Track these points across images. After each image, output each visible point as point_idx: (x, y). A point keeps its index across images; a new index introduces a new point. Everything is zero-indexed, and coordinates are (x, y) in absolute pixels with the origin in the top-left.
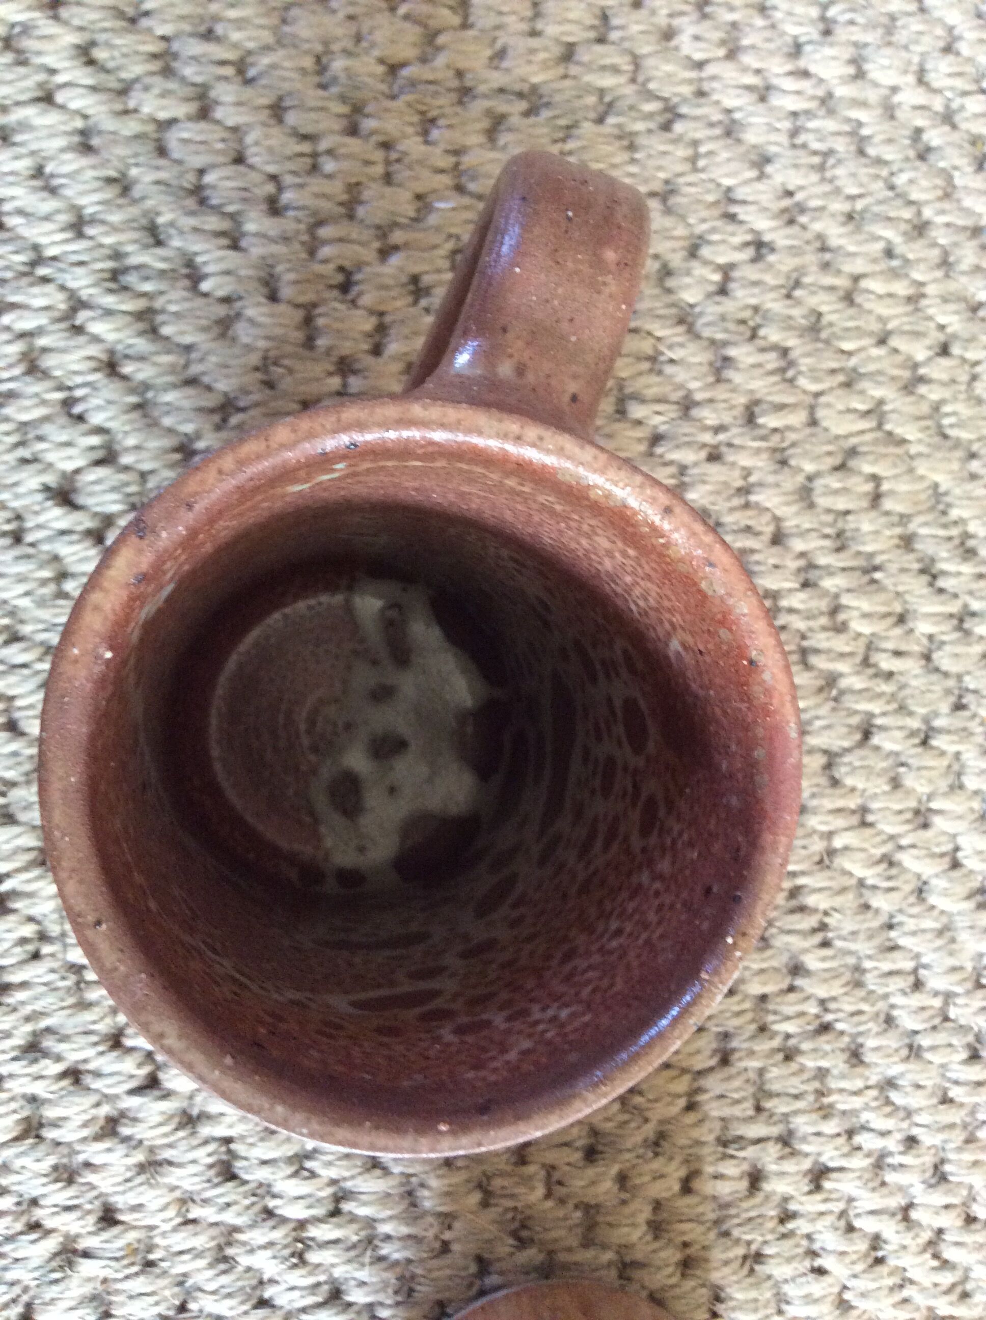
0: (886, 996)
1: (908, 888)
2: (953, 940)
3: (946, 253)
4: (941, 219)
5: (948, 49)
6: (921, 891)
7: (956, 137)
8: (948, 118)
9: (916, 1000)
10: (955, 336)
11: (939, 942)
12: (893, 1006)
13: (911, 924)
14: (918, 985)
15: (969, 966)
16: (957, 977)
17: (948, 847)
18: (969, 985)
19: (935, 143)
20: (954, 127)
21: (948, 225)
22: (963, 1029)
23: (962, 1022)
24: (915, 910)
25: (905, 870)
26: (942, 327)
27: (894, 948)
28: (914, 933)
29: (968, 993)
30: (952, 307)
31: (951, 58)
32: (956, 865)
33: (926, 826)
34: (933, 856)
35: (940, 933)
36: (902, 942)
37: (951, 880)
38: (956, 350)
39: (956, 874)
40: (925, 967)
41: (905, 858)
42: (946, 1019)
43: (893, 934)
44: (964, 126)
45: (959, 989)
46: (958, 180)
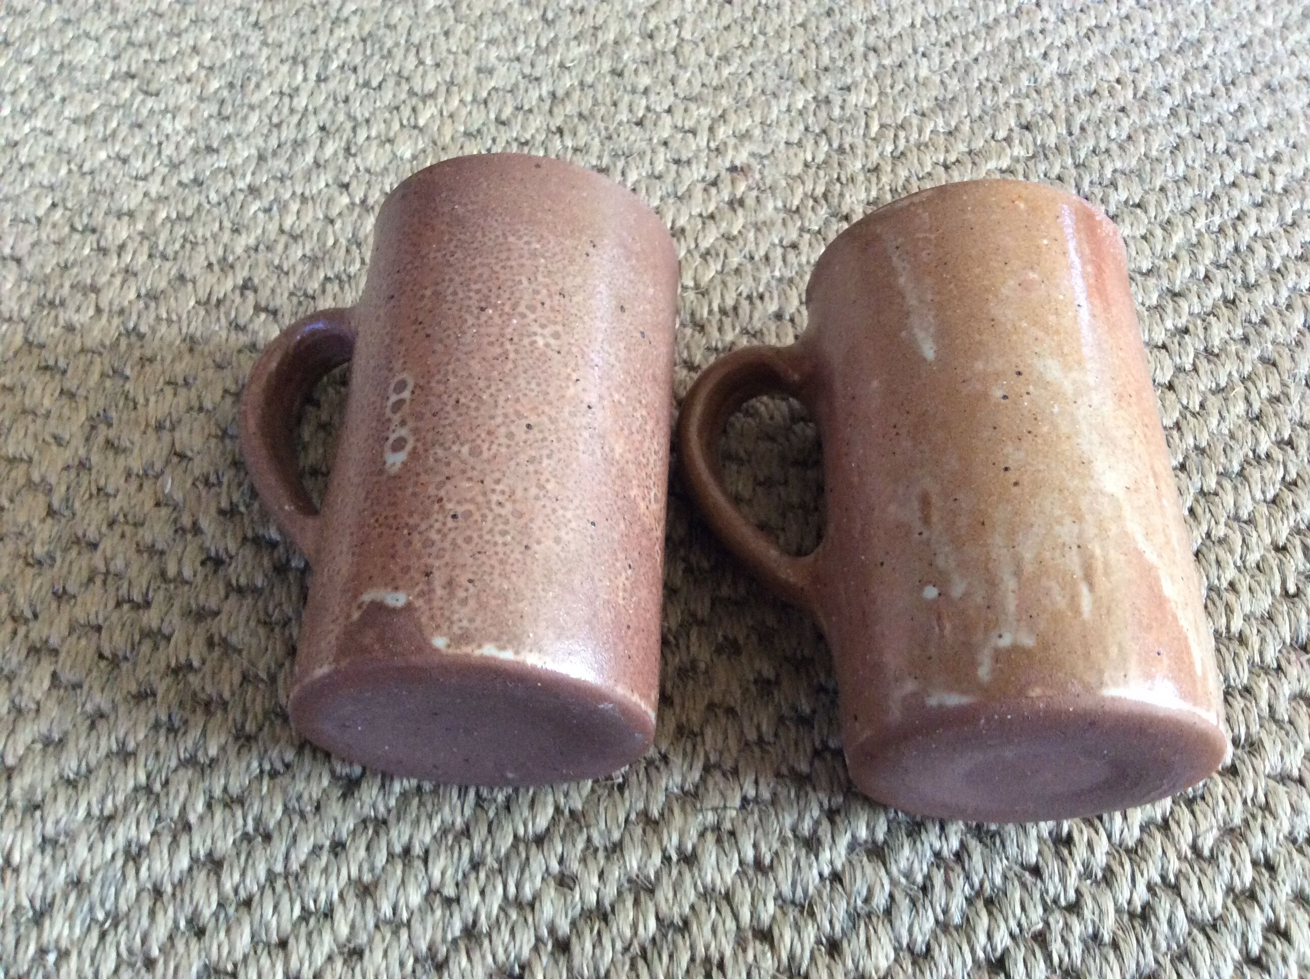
0: (800, 265)
1: (725, 245)
2: (764, 223)
3: (274, 178)
4: (249, 178)
5: (125, 161)
6: (728, 238)
7: (190, 162)
8: (174, 166)
9: (804, 247)
10: (336, 179)
11: (765, 230)
12: (808, 262)
13: (751, 246)
14: (794, 246)
15: (782, 215)
16: (789, 223)
17: (699, 221)
18: (796, 216)
19: (192, 176)
20: (182, 162)
21: (253, 174)
22: (827, 222)
23: (821, 223)
24: (741, 242)
25: (713, 245)
26: (327, 185)
27: (767, 258)
28: (757, 244)
29: (801, 218)
30: (314, 177)
31: (132, 160)
32: (712, 217)
33: (683, 230)
34: (703, 228)
35: (758, 230)
36: (762, 253)
37: (722, 219)
38: (346, 179)
39: (718, 217)
40: (781, 241)
41: (705, 244)
42: (819, 232)
43: (757, 258)
44: (182, 157)
45: (799, 224)
46: (223, 164)
